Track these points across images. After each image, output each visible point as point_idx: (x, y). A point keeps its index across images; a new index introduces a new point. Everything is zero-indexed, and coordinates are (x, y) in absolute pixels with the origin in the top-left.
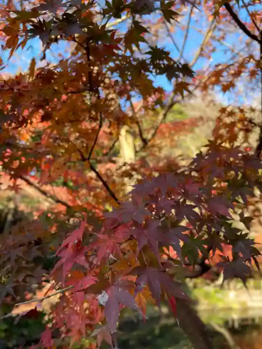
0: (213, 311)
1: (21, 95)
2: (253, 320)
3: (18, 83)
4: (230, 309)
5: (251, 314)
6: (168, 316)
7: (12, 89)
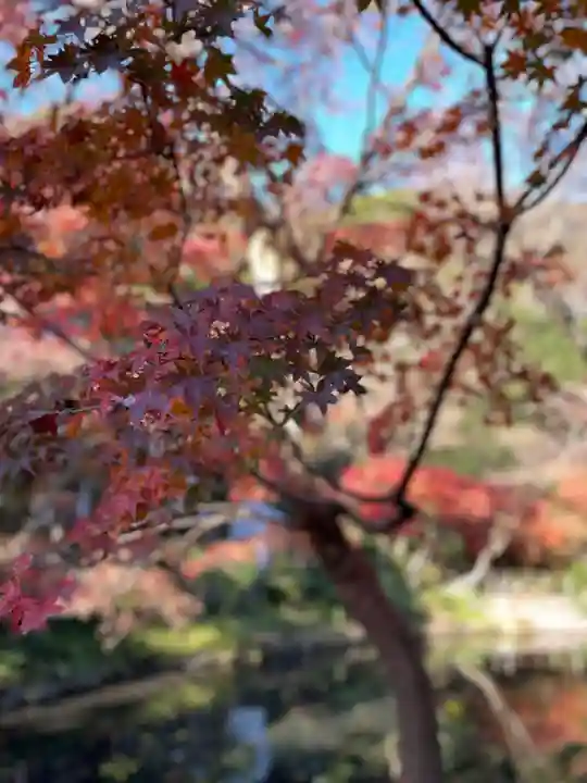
0: (459, 636)
1: (36, 159)
2: (545, 658)
3: (33, 141)
4: (494, 633)
5: (540, 645)
6: (362, 644)
7: (22, 150)
